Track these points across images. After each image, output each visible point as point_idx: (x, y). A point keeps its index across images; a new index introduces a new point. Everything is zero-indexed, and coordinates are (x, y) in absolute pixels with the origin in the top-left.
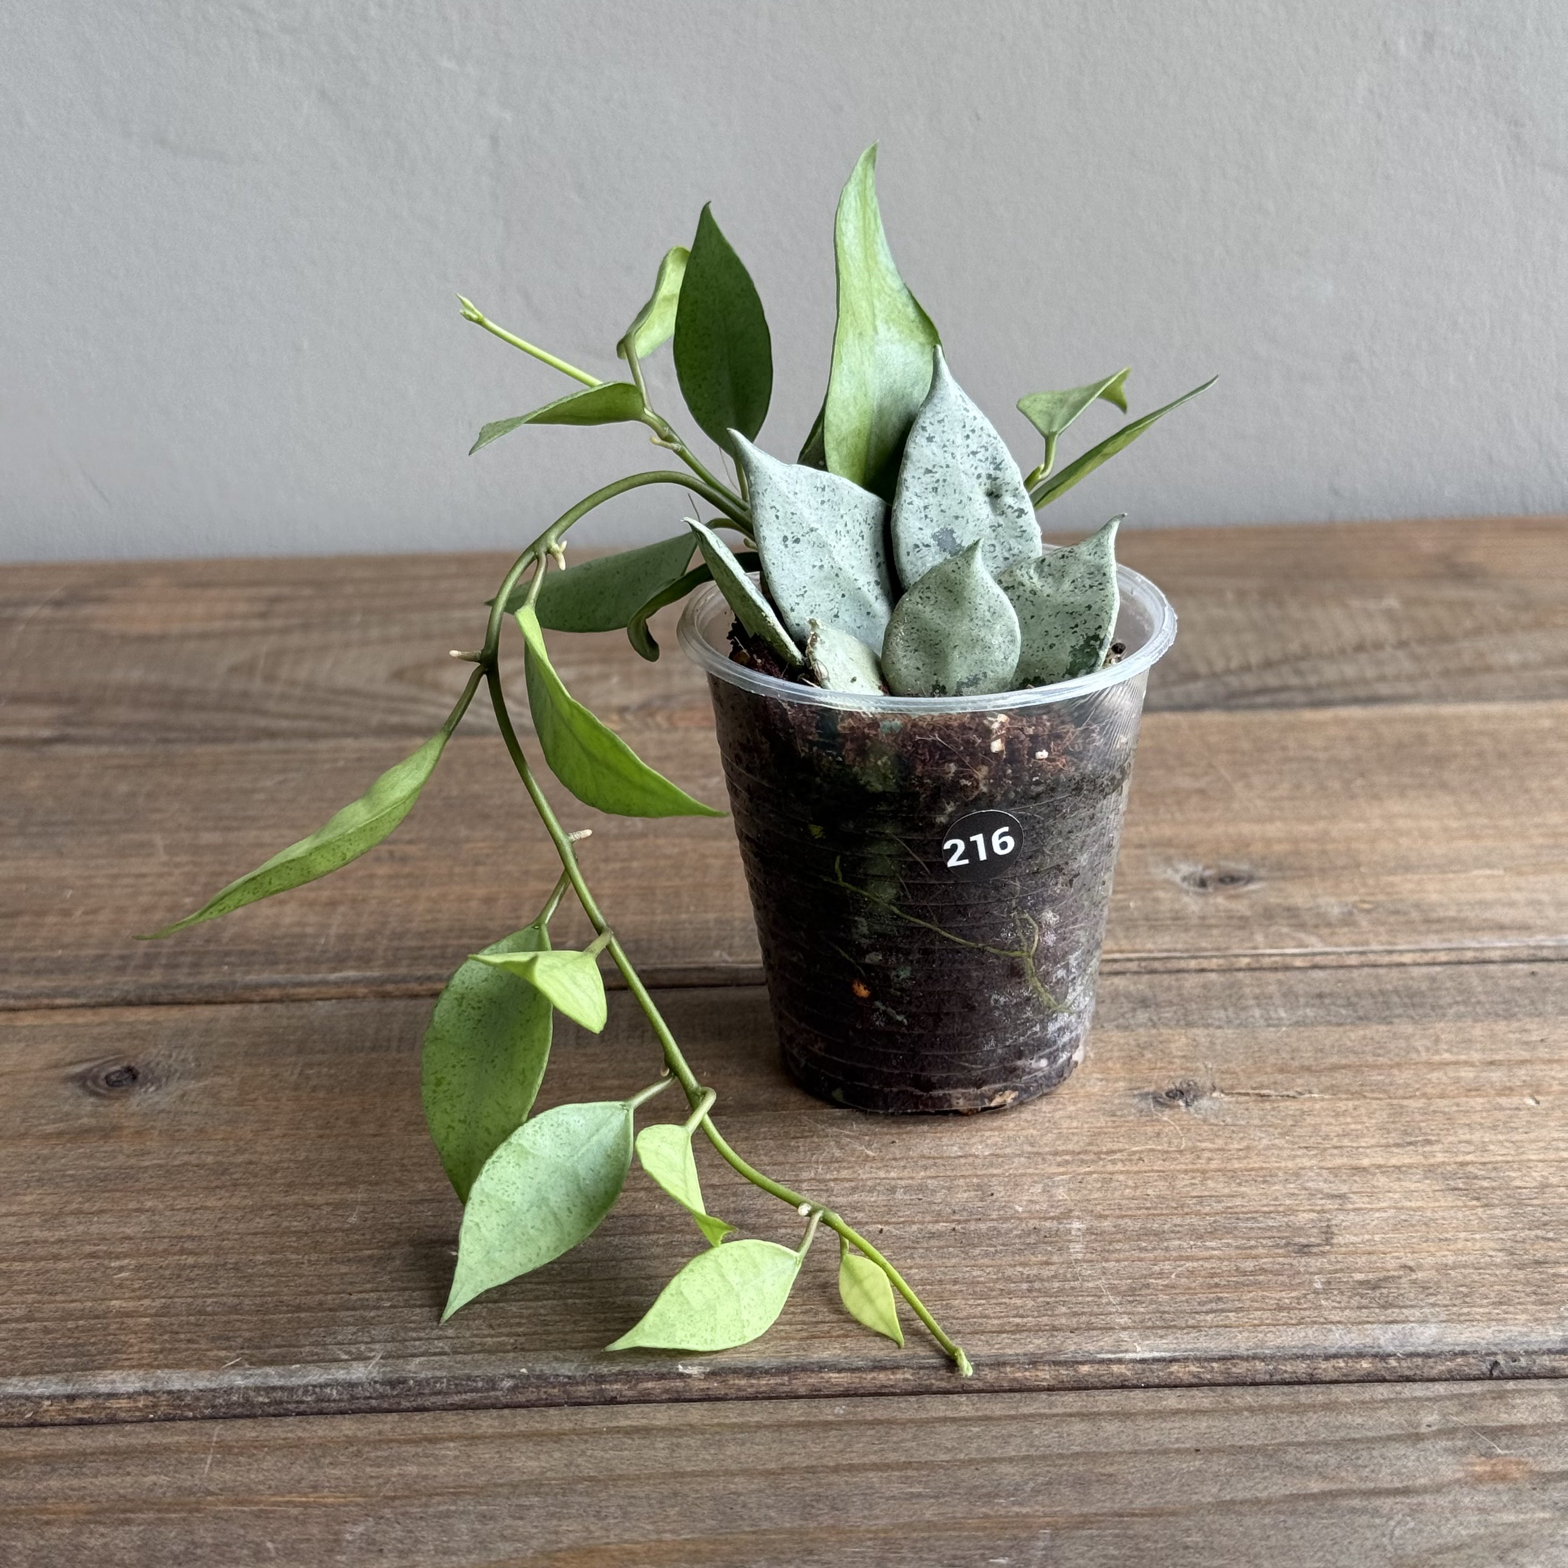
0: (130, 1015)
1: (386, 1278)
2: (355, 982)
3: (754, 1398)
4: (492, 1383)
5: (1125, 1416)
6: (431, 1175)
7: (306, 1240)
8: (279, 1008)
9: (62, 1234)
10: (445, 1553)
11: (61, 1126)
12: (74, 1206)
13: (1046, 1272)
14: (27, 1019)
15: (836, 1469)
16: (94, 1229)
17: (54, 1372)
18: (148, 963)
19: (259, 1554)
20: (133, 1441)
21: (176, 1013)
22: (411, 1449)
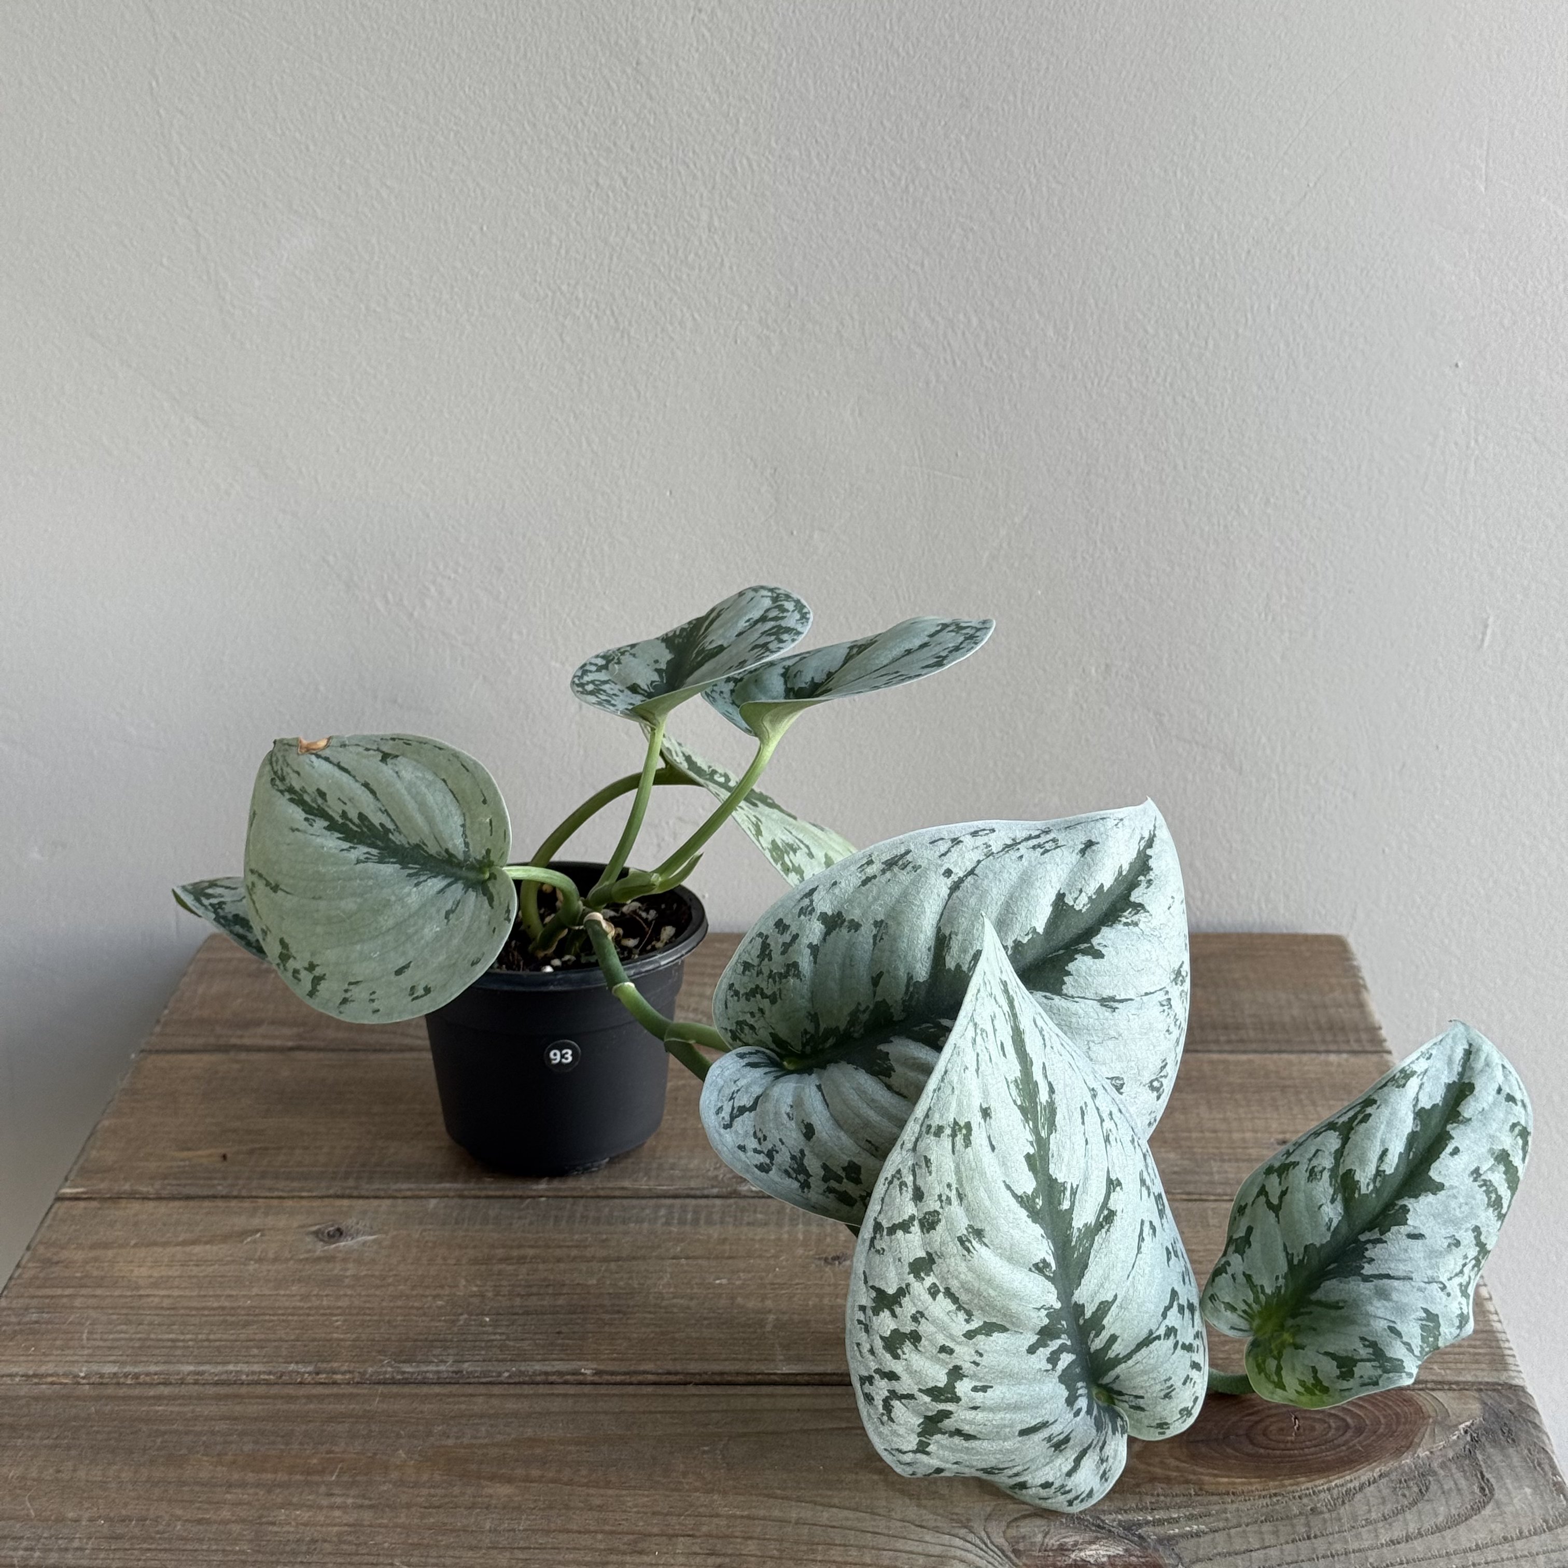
0: (338, 1202)
1: (456, 1329)
2: (450, 1189)
3: (615, 1384)
4: (500, 1374)
5: (772, 1396)
6: (478, 1283)
7: (421, 1311)
8: (411, 1202)
9: (309, 1305)
10: (476, 1438)
11: (306, 1256)
12: (315, 1292)
13: (753, 1336)
14: (289, 1203)
15: (644, 1413)
16: (325, 1303)
17: (310, 1362)
18: (347, 1175)
19: (398, 1436)
20: (345, 1391)
21: (361, 1202)
22: (463, 1399)
